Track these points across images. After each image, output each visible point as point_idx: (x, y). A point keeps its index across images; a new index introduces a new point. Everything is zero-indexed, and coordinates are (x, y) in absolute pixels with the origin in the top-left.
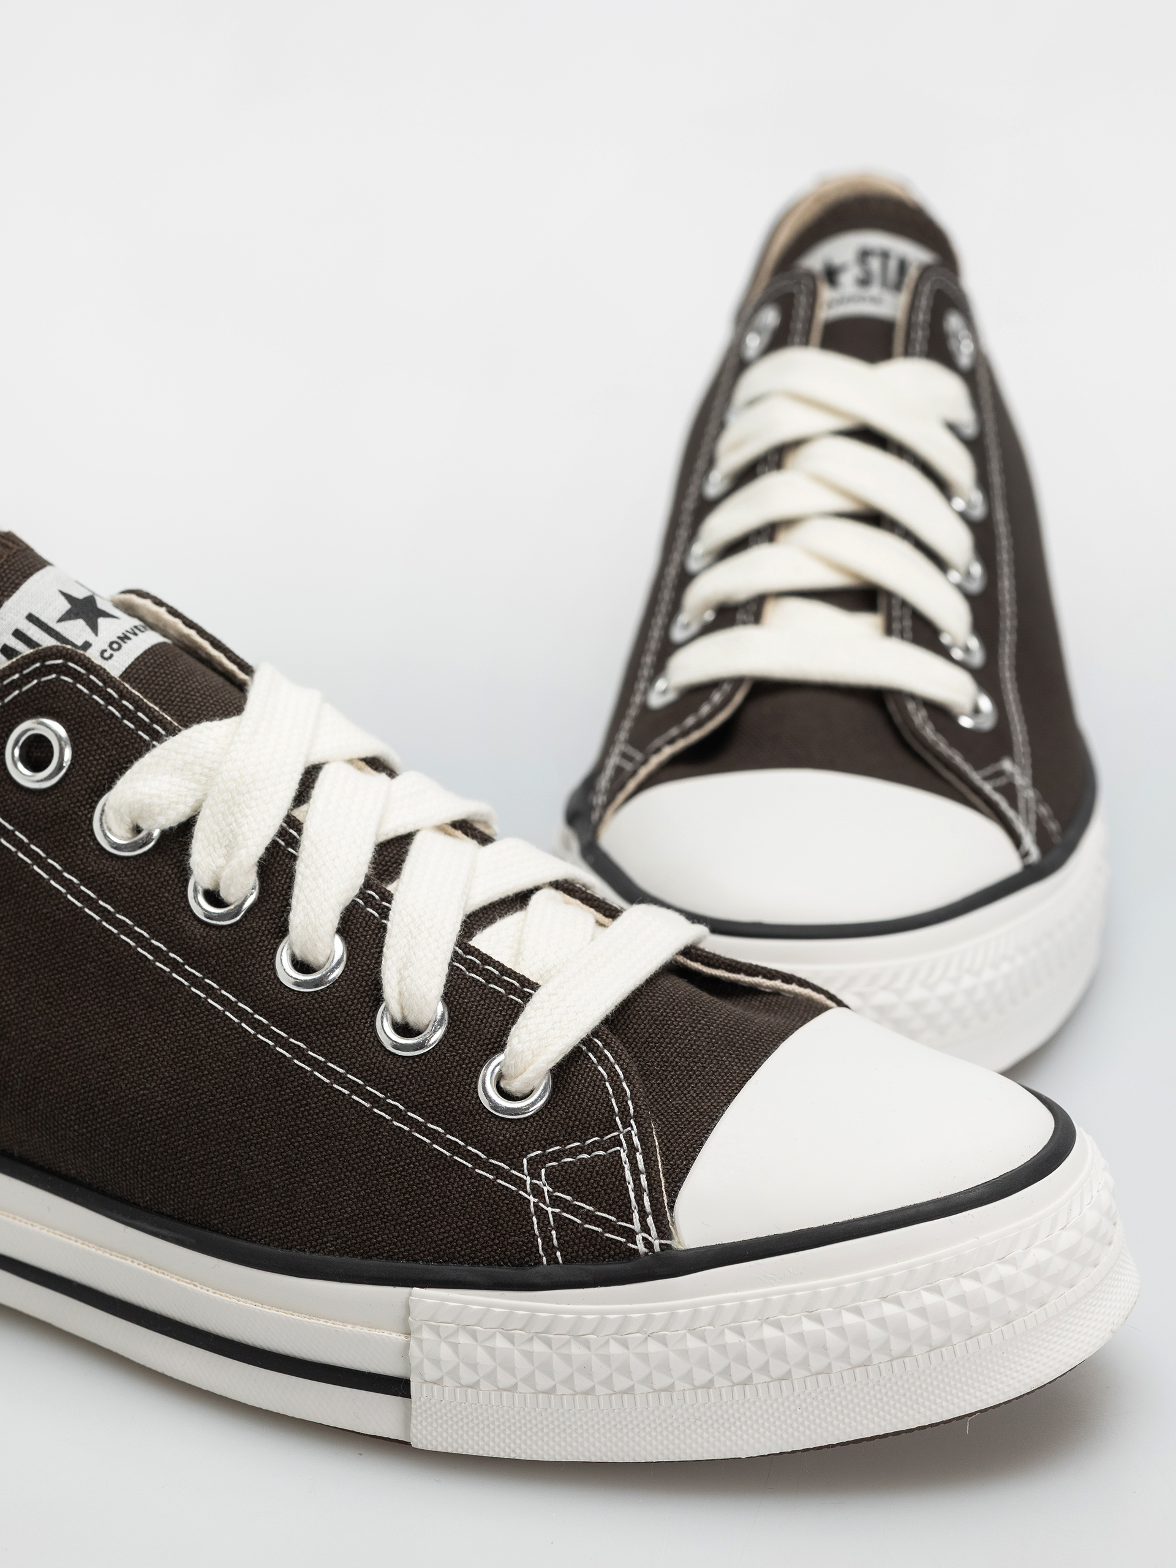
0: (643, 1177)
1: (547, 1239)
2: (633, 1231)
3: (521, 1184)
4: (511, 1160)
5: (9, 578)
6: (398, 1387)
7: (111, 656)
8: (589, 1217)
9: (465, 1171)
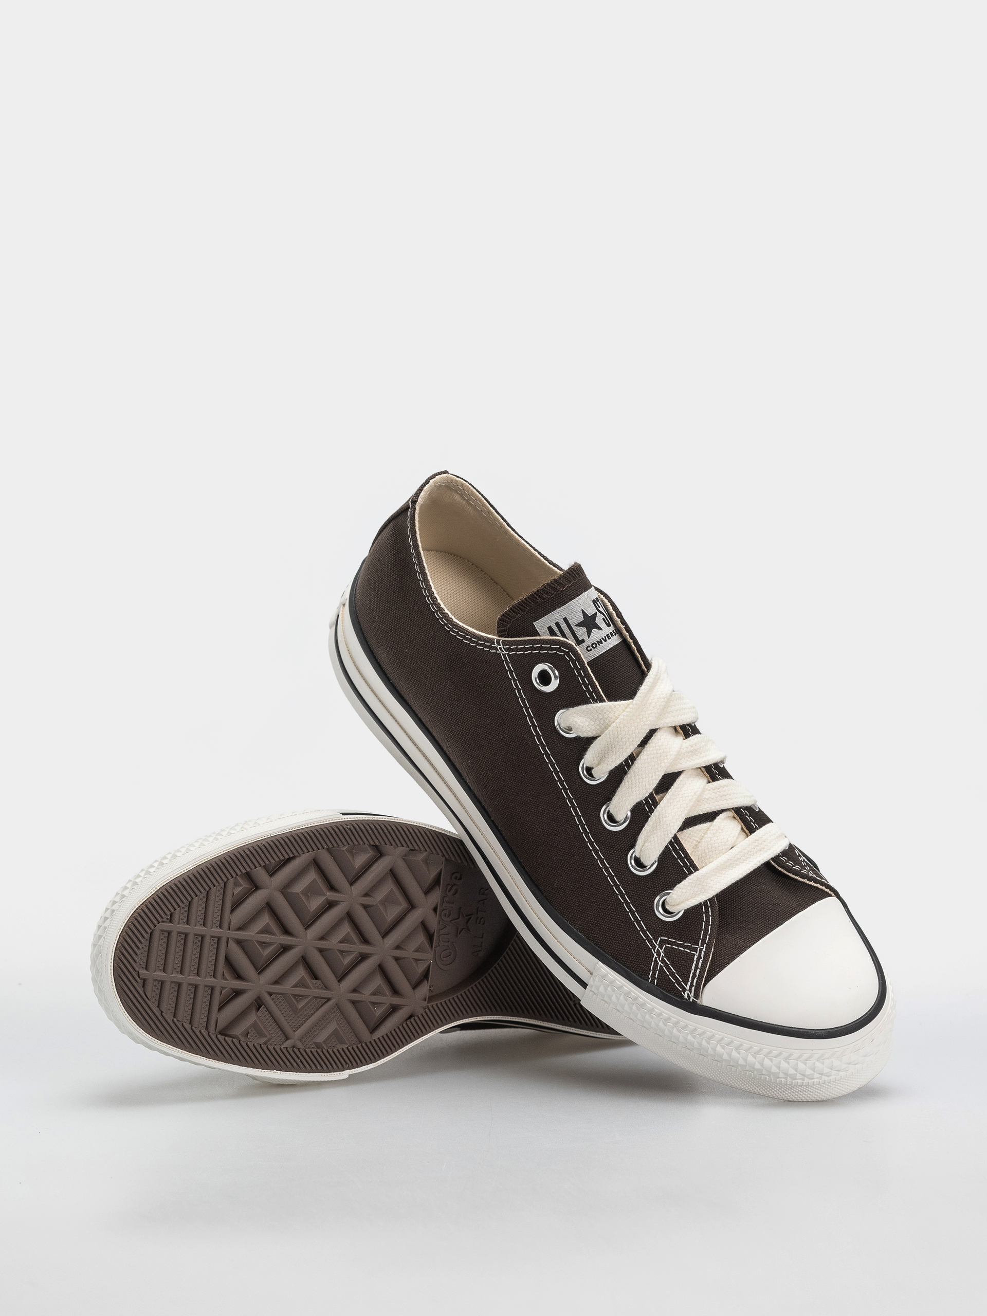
0: (698, 970)
1: (654, 974)
2: (686, 989)
3: (654, 947)
4: (654, 936)
5: (563, 598)
6: (584, 985)
7: (591, 650)
8: (672, 974)
9: (636, 930)
